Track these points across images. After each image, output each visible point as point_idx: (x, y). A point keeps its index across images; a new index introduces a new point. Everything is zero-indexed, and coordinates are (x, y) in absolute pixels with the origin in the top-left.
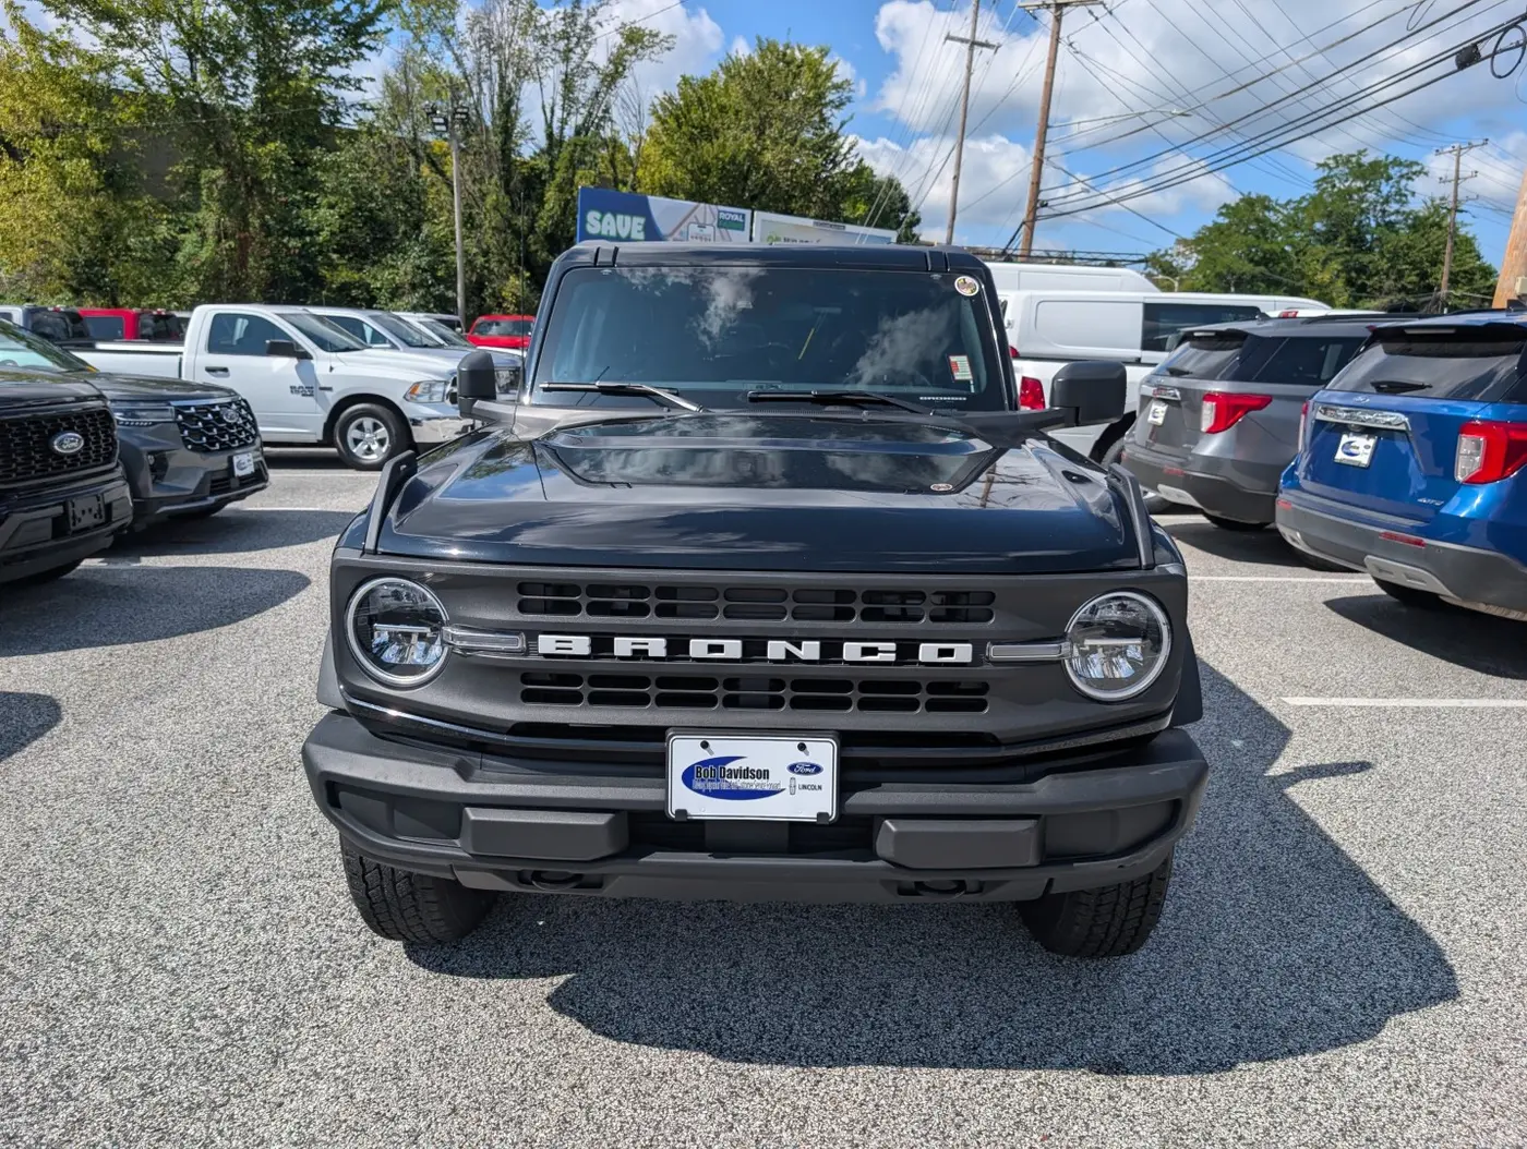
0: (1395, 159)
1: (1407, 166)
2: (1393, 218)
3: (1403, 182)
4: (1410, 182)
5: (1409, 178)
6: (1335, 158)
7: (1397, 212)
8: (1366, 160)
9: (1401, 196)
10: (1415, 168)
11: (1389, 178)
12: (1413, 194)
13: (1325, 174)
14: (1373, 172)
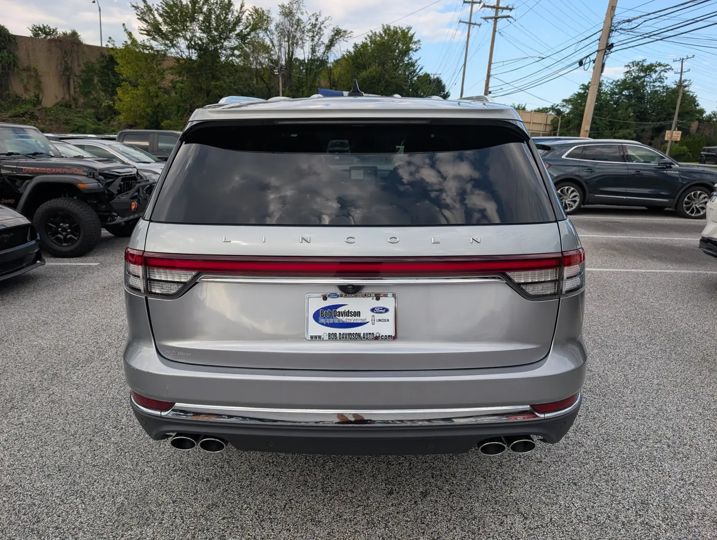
0: (659, 63)
1: (664, 66)
2: (658, 88)
3: (662, 73)
4: (665, 73)
5: (665, 72)
6: (633, 63)
7: (659, 86)
8: (646, 64)
9: (661, 79)
10: (668, 67)
11: (656, 72)
12: (667, 78)
13: (628, 70)
14: (650, 69)
